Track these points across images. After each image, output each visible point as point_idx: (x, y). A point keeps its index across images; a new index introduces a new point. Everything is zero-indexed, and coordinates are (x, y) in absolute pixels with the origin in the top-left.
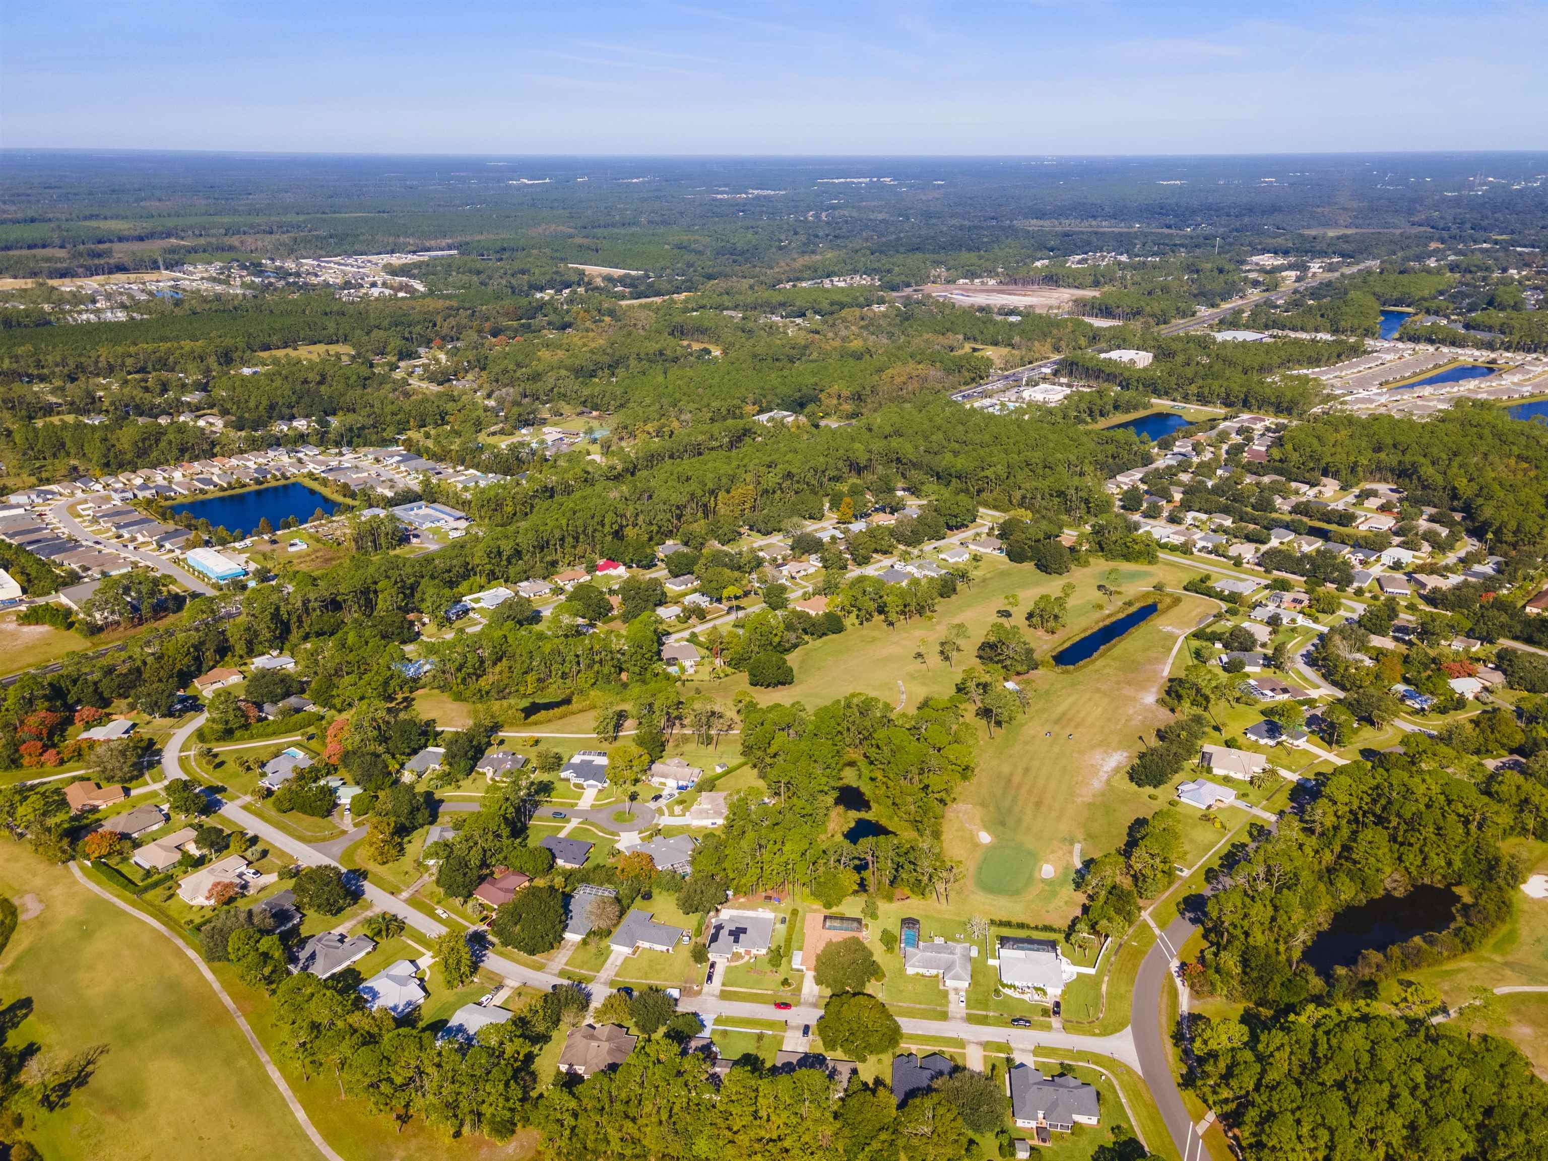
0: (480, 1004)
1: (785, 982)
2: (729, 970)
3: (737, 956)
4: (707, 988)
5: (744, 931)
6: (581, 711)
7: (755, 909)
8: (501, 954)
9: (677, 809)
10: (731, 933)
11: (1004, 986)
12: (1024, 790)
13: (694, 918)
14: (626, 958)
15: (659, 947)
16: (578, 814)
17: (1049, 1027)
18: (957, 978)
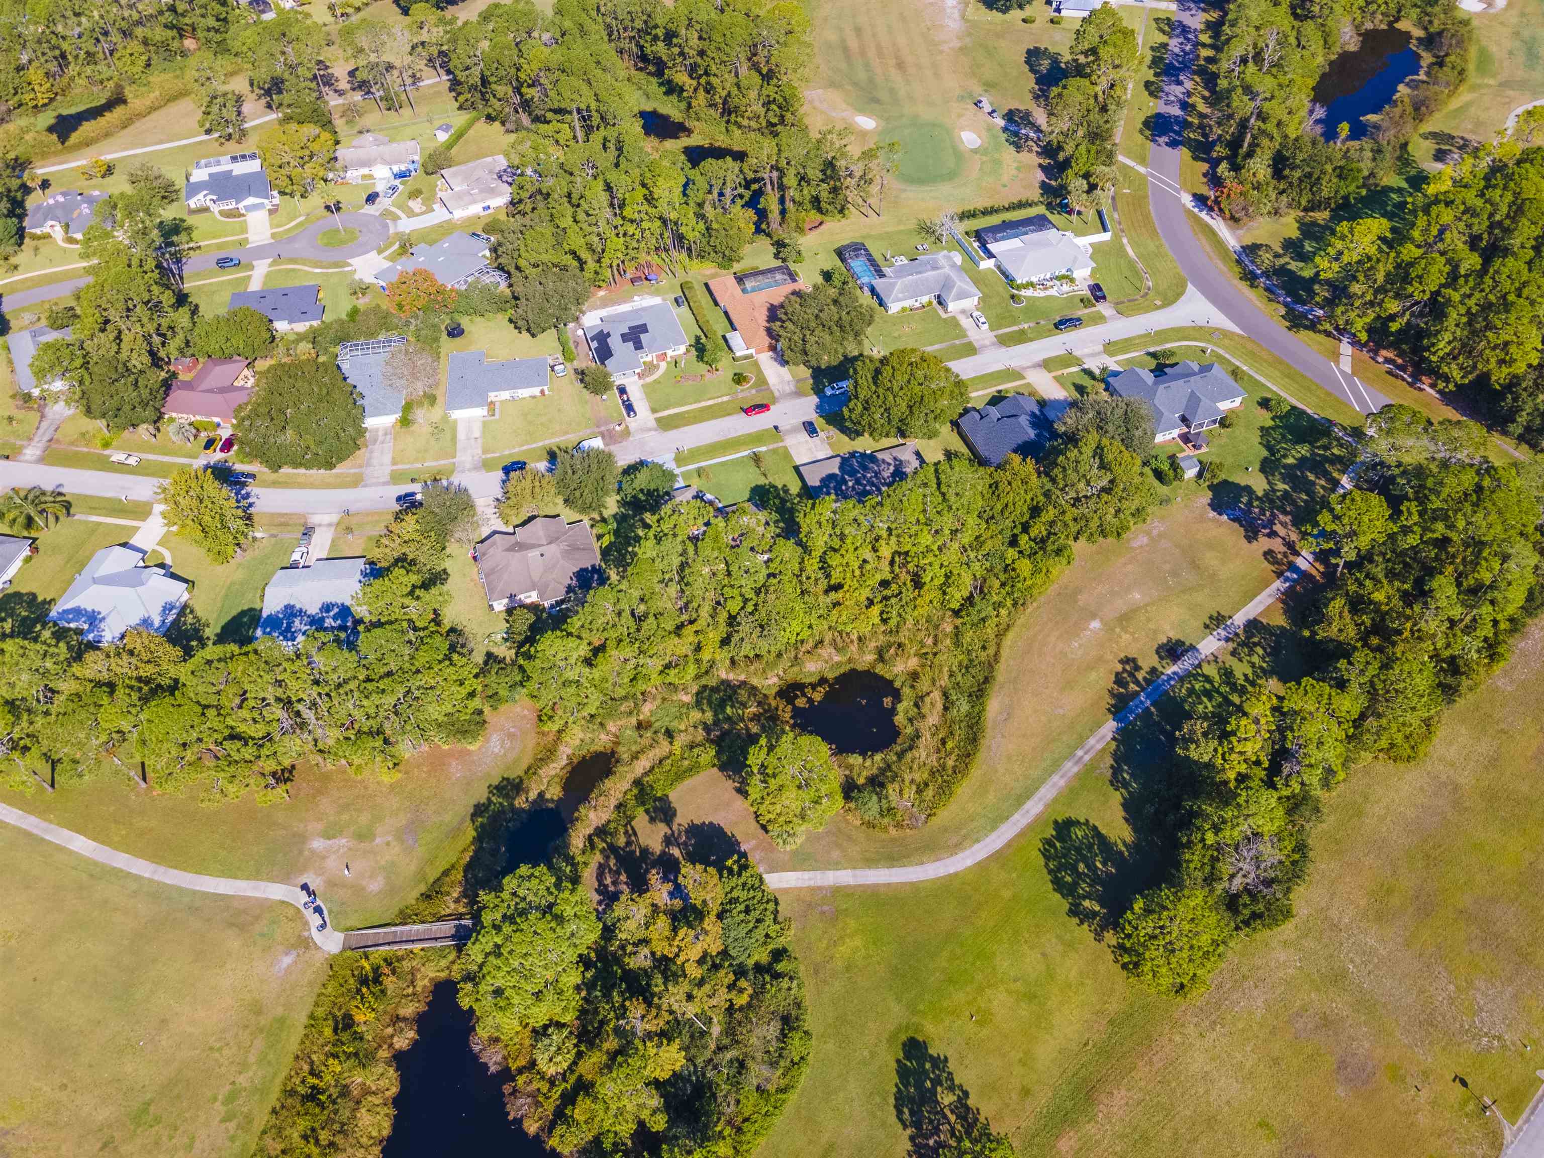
0: (294, 566)
1: (739, 379)
2: (649, 390)
3: (650, 368)
4: (632, 423)
5: (643, 328)
6: (153, 109)
7: (627, 299)
8: (275, 484)
9: (416, 205)
10: (625, 338)
11: (1018, 288)
12: (872, 53)
13: (549, 338)
14: (485, 424)
15: (524, 393)
16: (261, 252)
17: (1099, 319)
18: (962, 295)
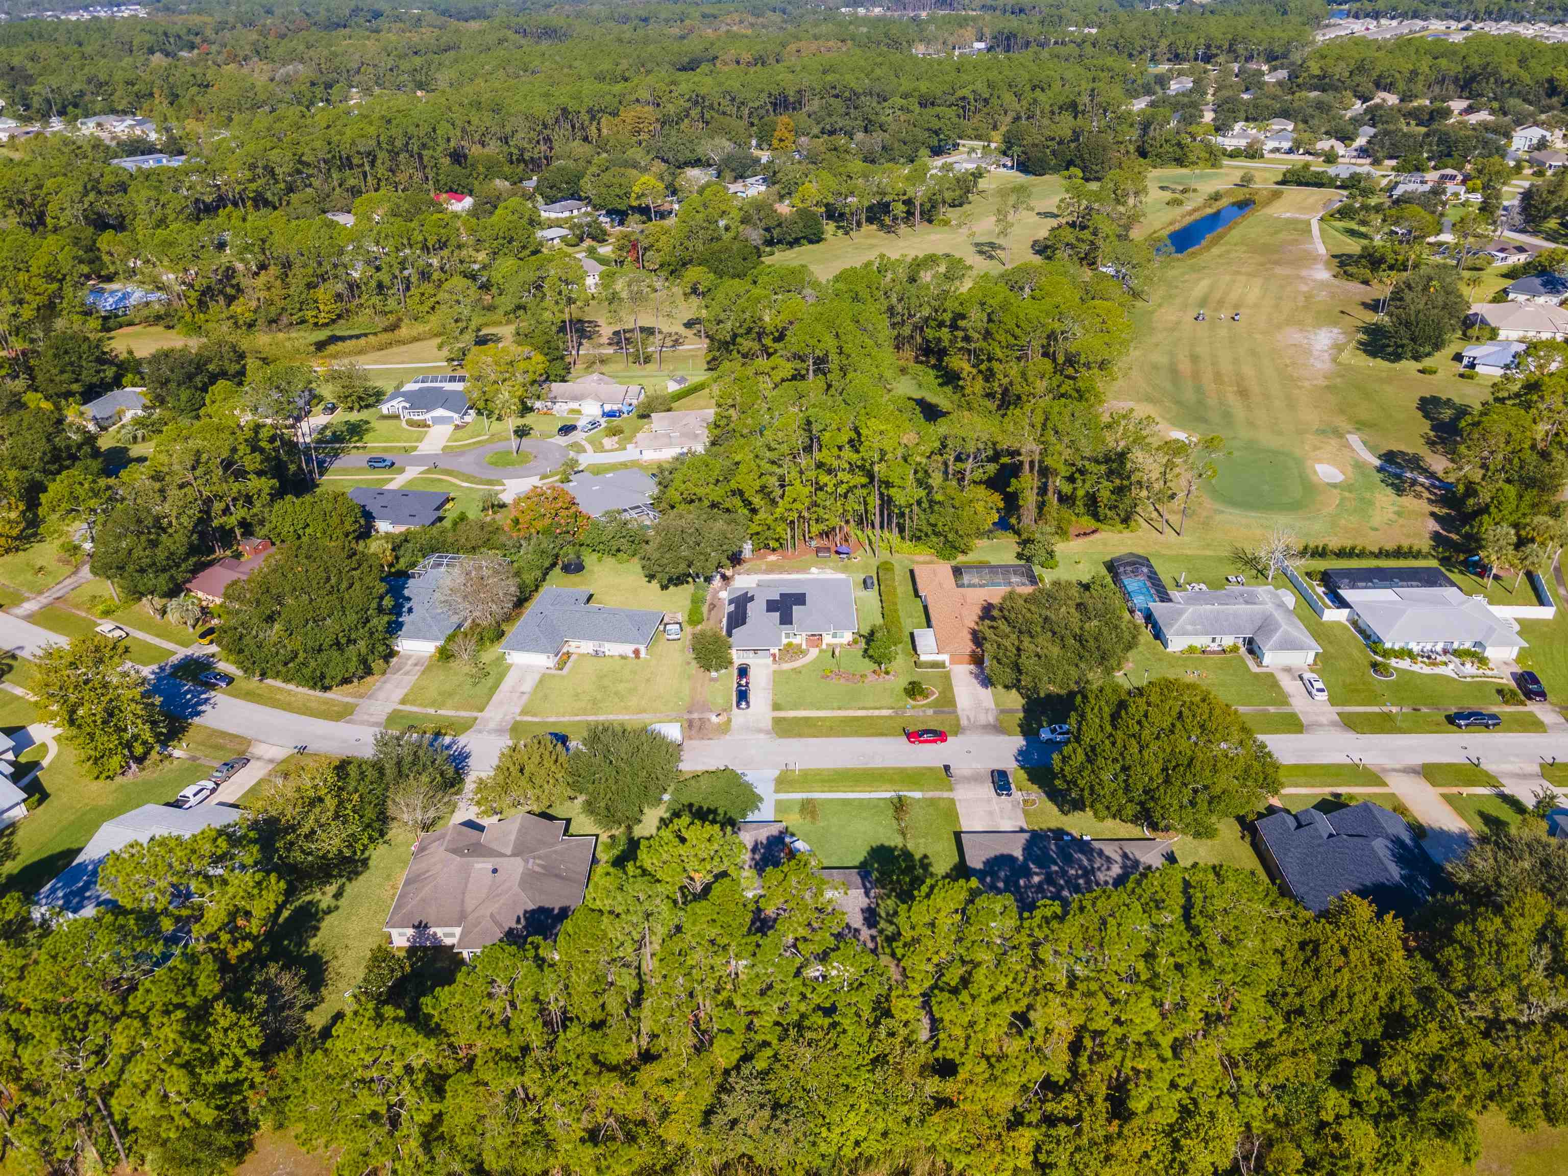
0: (177, 804)
1: (914, 690)
2: (779, 678)
3: (791, 652)
4: (739, 716)
5: (800, 599)
7: (805, 570)
8: (250, 696)
9: (608, 442)
10: (772, 606)
11: (1386, 654)
13: (681, 595)
14: (543, 680)
15: (613, 649)
16: (421, 460)
18: (1289, 645)
